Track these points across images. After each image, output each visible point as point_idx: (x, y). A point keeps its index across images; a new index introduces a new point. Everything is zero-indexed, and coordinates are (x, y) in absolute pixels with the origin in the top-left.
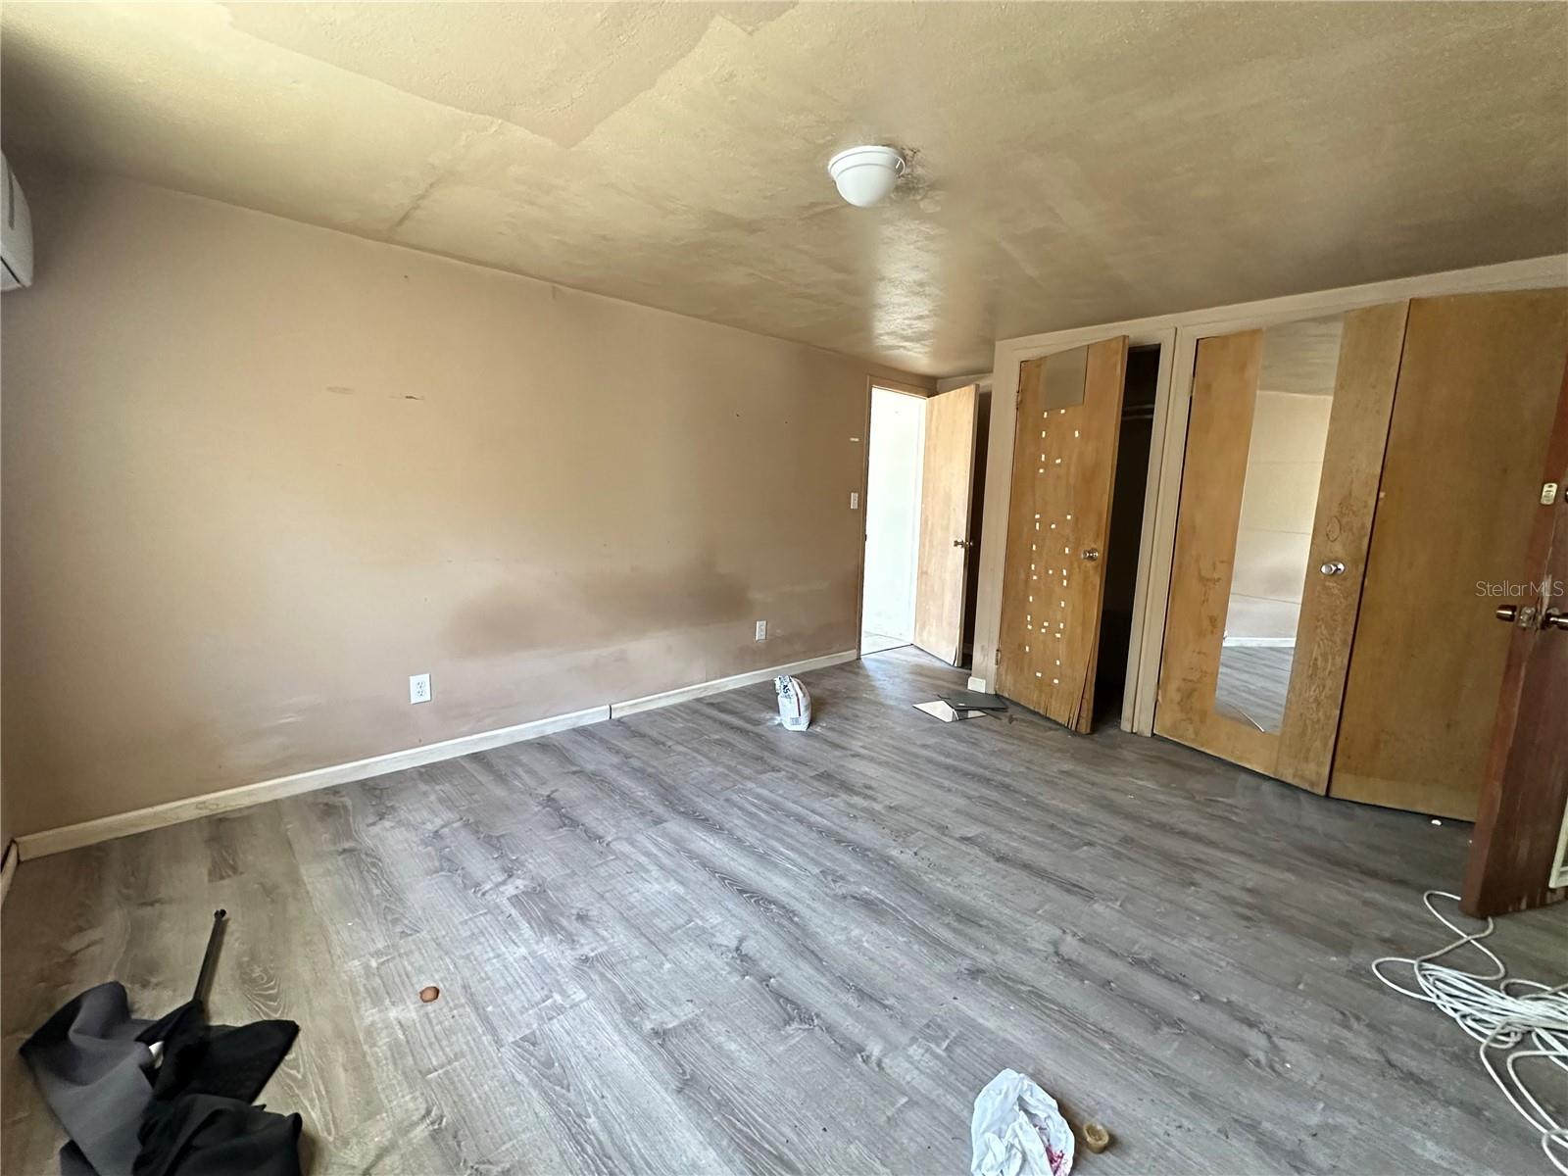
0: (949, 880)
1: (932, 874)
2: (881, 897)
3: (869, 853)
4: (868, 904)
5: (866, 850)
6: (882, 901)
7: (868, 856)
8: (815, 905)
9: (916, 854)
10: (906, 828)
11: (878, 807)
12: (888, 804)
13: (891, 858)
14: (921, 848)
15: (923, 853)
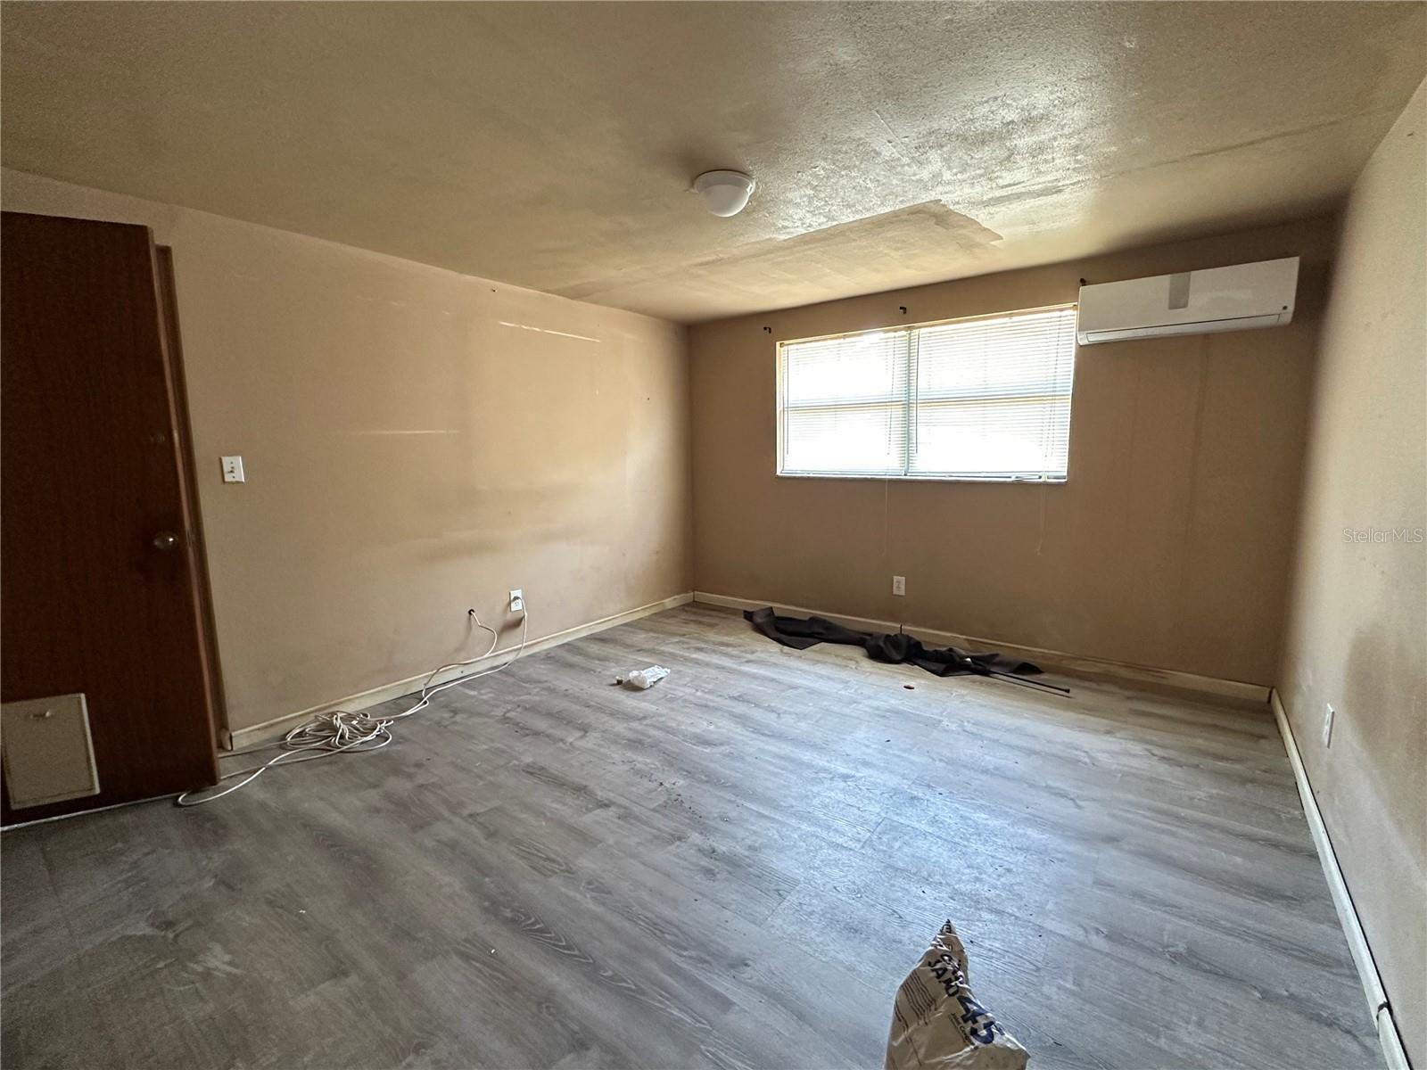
0: (639, 765)
1: (651, 768)
2: (695, 747)
3: (705, 779)
4: (705, 742)
5: (707, 782)
6: (694, 745)
7: (706, 776)
8: (741, 738)
9: (661, 784)
10: (666, 812)
11: (695, 837)
12: (683, 845)
13: (685, 777)
14: (656, 790)
15: (654, 785)
